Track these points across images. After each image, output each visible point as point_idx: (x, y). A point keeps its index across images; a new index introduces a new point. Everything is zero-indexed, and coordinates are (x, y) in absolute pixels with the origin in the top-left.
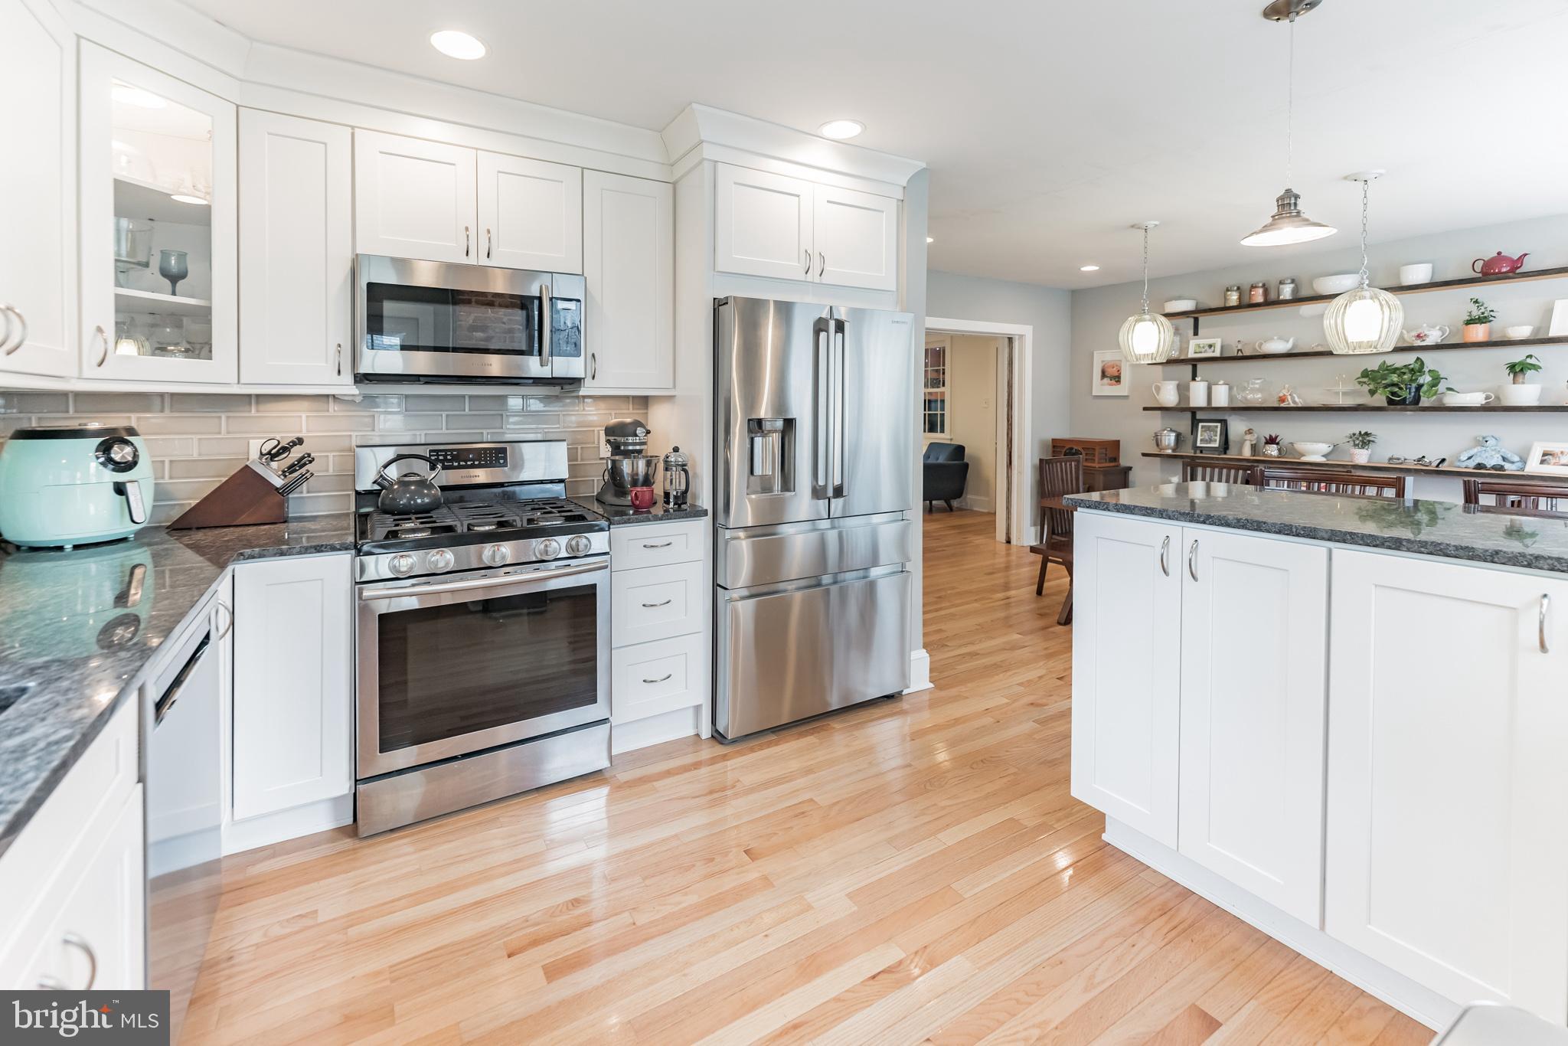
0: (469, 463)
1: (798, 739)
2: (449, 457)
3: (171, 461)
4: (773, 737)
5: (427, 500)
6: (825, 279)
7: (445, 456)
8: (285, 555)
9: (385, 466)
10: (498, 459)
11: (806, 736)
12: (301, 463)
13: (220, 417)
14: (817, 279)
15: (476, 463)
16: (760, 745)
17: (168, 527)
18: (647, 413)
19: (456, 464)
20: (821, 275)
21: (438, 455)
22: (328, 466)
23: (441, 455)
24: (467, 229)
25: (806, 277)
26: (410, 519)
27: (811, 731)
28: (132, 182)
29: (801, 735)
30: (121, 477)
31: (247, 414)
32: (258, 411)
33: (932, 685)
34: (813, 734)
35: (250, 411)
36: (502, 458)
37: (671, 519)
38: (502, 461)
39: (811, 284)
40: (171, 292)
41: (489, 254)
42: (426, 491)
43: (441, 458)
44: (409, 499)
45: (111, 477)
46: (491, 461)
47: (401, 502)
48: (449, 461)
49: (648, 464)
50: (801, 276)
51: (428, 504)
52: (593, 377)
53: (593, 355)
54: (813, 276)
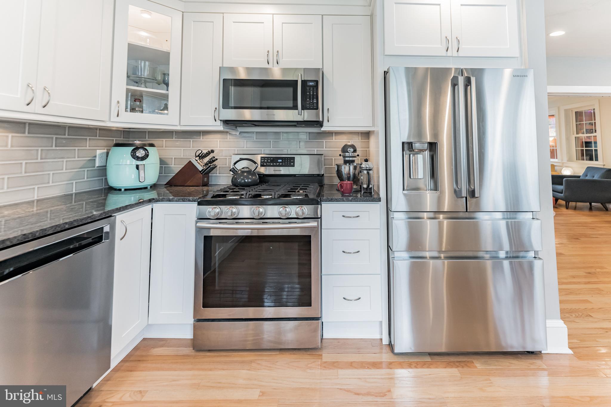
0: (277, 164)
1: (446, 367)
2: (269, 161)
3: (175, 158)
4: (428, 359)
5: (250, 180)
6: (461, 53)
7: (267, 160)
8: (171, 201)
9: (235, 164)
10: (290, 162)
11: (452, 367)
12: (212, 161)
13: (190, 141)
14: (455, 54)
15: (281, 164)
16: (417, 363)
17: (165, 185)
18: (369, 142)
19: (272, 164)
20: (458, 51)
21: (265, 160)
22: (226, 163)
23: (266, 160)
24: (268, 52)
25: (447, 54)
26: (244, 189)
27: (457, 364)
28: (135, 44)
29: (449, 365)
30: (139, 163)
31: (199, 140)
32: (203, 139)
33: (570, 352)
34: (457, 367)
35: (200, 138)
36: (292, 162)
37: (357, 201)
38: (292, 164)
39: (451, 58)
40: (166, 89)
41: (277, 62)
42: (250, 177)
43: (266, 161)
44: (242, 179)
45: (135, 162)
46: (287, 163)
47: (238, 181)
48: (269, 162)
49: (355, 168)
50: (444, 53)
51: (250, 182)
52: (328, 121)
53: (328, 109)
54: (452, 52)
